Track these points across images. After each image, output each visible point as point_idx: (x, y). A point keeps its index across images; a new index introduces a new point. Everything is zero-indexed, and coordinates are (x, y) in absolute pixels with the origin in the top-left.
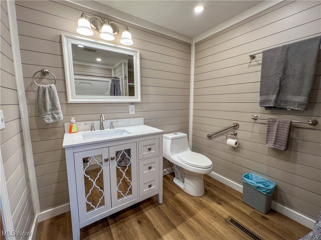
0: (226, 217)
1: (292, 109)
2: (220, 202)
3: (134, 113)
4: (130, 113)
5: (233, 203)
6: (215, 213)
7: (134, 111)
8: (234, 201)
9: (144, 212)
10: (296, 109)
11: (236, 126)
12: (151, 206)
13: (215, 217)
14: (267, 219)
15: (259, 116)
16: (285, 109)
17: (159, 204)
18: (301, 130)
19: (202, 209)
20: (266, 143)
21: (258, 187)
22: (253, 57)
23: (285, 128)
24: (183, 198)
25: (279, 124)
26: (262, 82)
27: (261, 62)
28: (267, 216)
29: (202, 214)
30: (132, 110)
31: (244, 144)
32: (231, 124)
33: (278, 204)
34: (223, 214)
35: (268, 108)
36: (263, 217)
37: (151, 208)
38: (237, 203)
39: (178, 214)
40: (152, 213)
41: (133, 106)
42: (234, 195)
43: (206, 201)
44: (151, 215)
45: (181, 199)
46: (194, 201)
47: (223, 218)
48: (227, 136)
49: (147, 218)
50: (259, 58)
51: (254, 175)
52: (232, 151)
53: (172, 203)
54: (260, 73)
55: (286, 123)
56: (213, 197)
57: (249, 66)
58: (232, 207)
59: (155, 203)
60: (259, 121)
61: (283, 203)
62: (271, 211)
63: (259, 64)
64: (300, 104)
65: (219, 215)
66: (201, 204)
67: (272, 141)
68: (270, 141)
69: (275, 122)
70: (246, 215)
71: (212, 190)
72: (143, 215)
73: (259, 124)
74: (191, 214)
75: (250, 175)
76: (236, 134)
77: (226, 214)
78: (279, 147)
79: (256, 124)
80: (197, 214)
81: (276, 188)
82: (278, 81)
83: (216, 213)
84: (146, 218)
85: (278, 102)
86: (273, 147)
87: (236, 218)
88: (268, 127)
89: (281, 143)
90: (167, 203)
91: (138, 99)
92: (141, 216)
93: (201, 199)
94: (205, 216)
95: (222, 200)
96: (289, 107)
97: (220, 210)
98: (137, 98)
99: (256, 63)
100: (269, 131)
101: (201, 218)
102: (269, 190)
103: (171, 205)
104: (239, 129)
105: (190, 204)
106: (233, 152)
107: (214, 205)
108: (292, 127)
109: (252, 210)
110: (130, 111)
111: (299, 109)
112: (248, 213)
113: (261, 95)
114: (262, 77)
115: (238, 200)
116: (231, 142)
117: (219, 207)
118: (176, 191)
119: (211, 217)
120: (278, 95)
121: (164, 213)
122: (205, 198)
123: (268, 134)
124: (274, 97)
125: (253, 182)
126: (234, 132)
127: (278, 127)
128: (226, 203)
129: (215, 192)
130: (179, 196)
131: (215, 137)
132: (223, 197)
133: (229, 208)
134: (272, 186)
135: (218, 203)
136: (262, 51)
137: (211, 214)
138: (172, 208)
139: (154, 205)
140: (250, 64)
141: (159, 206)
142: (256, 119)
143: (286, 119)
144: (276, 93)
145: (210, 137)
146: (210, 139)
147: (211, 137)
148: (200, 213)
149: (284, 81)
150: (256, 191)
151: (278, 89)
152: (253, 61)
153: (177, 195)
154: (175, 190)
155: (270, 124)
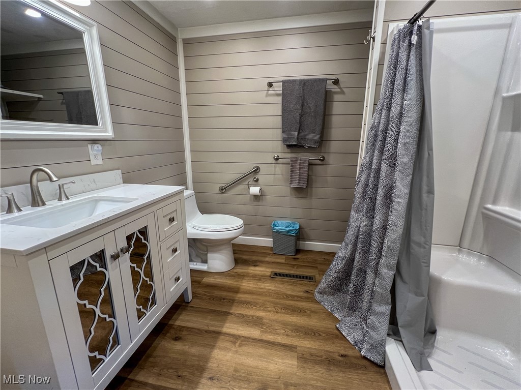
0: (269, 274)
1: (309, 147)
2: (255, 264)
3: (100, 161)
4: (94, 162)
5: (267, 259)
6: (258, 277)
7: (100, 157)
8: (266, 257)
9: (173, 325)
10: (313, 146)
11: (257, 170)
12: (178, 312)
13: (260, 280)
14: (298, 259)
15: (281, 155)
16: (304, 146)
17: (189, 303)
18: (314, 166)
19: (243, 279)
20: (291, 184)
21: (288, 231)
22: (270, 85)
23: (305, 166)
24: (214, 280)
25: (300, 163)
26: (283, 116)
27: (281, 92)
28: (296, 257)
29: (246, 284)
30: (95, 155)
31: (267, 189)
32: (251, 168)
33: (301, 242)
34: (265, 273)
35: (289, 146)
36: (295, 258)
37: (181, 314)
38: (270, 258)
39: (221, 299)
40: (187, 318)
41: (98, 147)
42: (263, 251)
43: (241, 270)
44: (188, 321)
45: (212, 282)
46: (229, 276)
47: (267, 276)
48: (248, 184)
49: (184, 327)
50: (278, 88)
51: (279, 222)
52: (254, 201)
53: (205, 292)
54: (280, 106)
55: (305, 161)
56: (246, 263)
57: (267, 95)
58: (268, 263)
59: (181, 305)
60: (280, 161)
61: (304, 240)
62: (298, 251)
63: (278, 95)
64: (316, 142)
65: (262, 276)
66: (239, 275)
67: (296, 180)
68: (294, 181)
69: (297, 160)
70: (283, 263)
71: (240, 256)
72: (174, 328)
73: (281, 165)
74: (236, 290)
75: (276, 223)
76: (257, 180)
77: (267, 272)
78: (302, 186)
79: (277, 165)
80: (242, 287)
81: (300, 228)
82: (298, 118)
83: (258, 275)
84: (181, 328)
85: (299, 140)
86: (298, 186)
87: (277, 271)
88: (292, 166)
89: (304, 181)
90: (199, 296)
91: (106, 131)
92: (172, 331)
93: (235, 271)
94: (251, 284)
95: (256, 261)
96: (307, 145)
97: (260, 271)
98: (105, 129)
99: (273, 92)
100: (292, 171)
101: (249, 288)
102: (297, 230)
103: (205, 295)
104: (260, 172)
105: (227, 282)
106: (255, 203)
107: (252, 270)
108: (310, 164)
109: (284, 257)
110: (92, 158)
111: (315, 147)
112: (283, 261)
113: (283, 132)
114: (284, 111)
115: (269, 254)
116: (255, 190)
117: (257, 268)
118: (199, 277)
119: (257, 281)
120: (299, 132)
121: (202, 308)
122: (238, 267)
123: (291, 174)
124: (295, 135)
125: (283, 228)
126: (254, 179)
127: (300, 165)
128: (262, 262)
129: (245, 257)
130: (206, 280)
131: (230, 189)
132: (254, 258)
133: (267, 265)
134: (297, 226)
135: (255, 266)
136: (281, 79)
137: (255, 280)
138: (209, 298)
139: (181, 307)
140: (267, 93)
141: (190, 305)
142: (277, 160)
143: (306, 156)
144: (297, 131)
145: (222, 190)
146: (223, 193)
147: (224, 190)
148: (243, 284)
149: (302, 118)
150: (286, 237)
151: (298, 126)
152: (271, 89)
153: (203, 280)
154: (196, 277)
155: (292, 164)
